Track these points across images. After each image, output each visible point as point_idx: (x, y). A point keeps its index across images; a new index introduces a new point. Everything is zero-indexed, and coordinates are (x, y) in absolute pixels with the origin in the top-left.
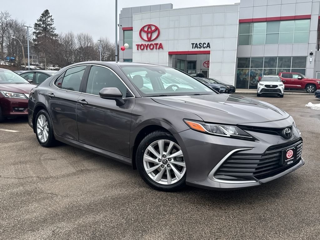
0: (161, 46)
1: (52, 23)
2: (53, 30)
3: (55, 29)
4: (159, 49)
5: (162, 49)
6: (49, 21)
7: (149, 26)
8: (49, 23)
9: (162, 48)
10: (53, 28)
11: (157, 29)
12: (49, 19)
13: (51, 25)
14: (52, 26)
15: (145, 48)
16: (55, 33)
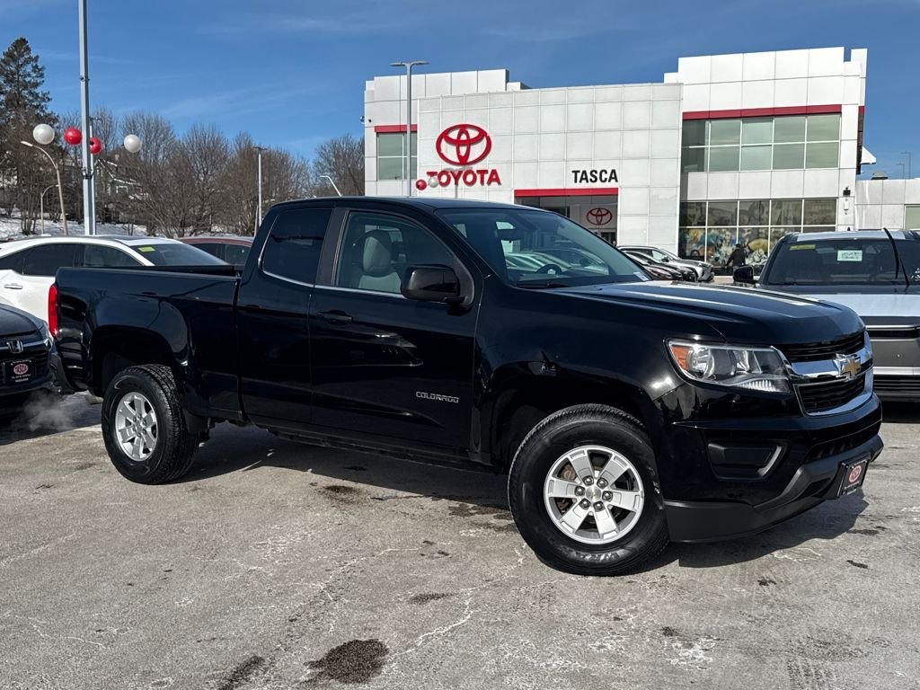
0: (494, 178)
1: (39, 80)
2: (43, 104)
3: (49, 99)
4: (489, 183)
5: (499, 183)
6: (29, 75)
7: (463, 128)
8: (27, 79)
9: (497, 180)
10: (44, 95)
11: (482, 134)
12: (29, 68)
13: (36, 85)
14: (39, 90)
15: (453, 180)
16: (47, 112)
